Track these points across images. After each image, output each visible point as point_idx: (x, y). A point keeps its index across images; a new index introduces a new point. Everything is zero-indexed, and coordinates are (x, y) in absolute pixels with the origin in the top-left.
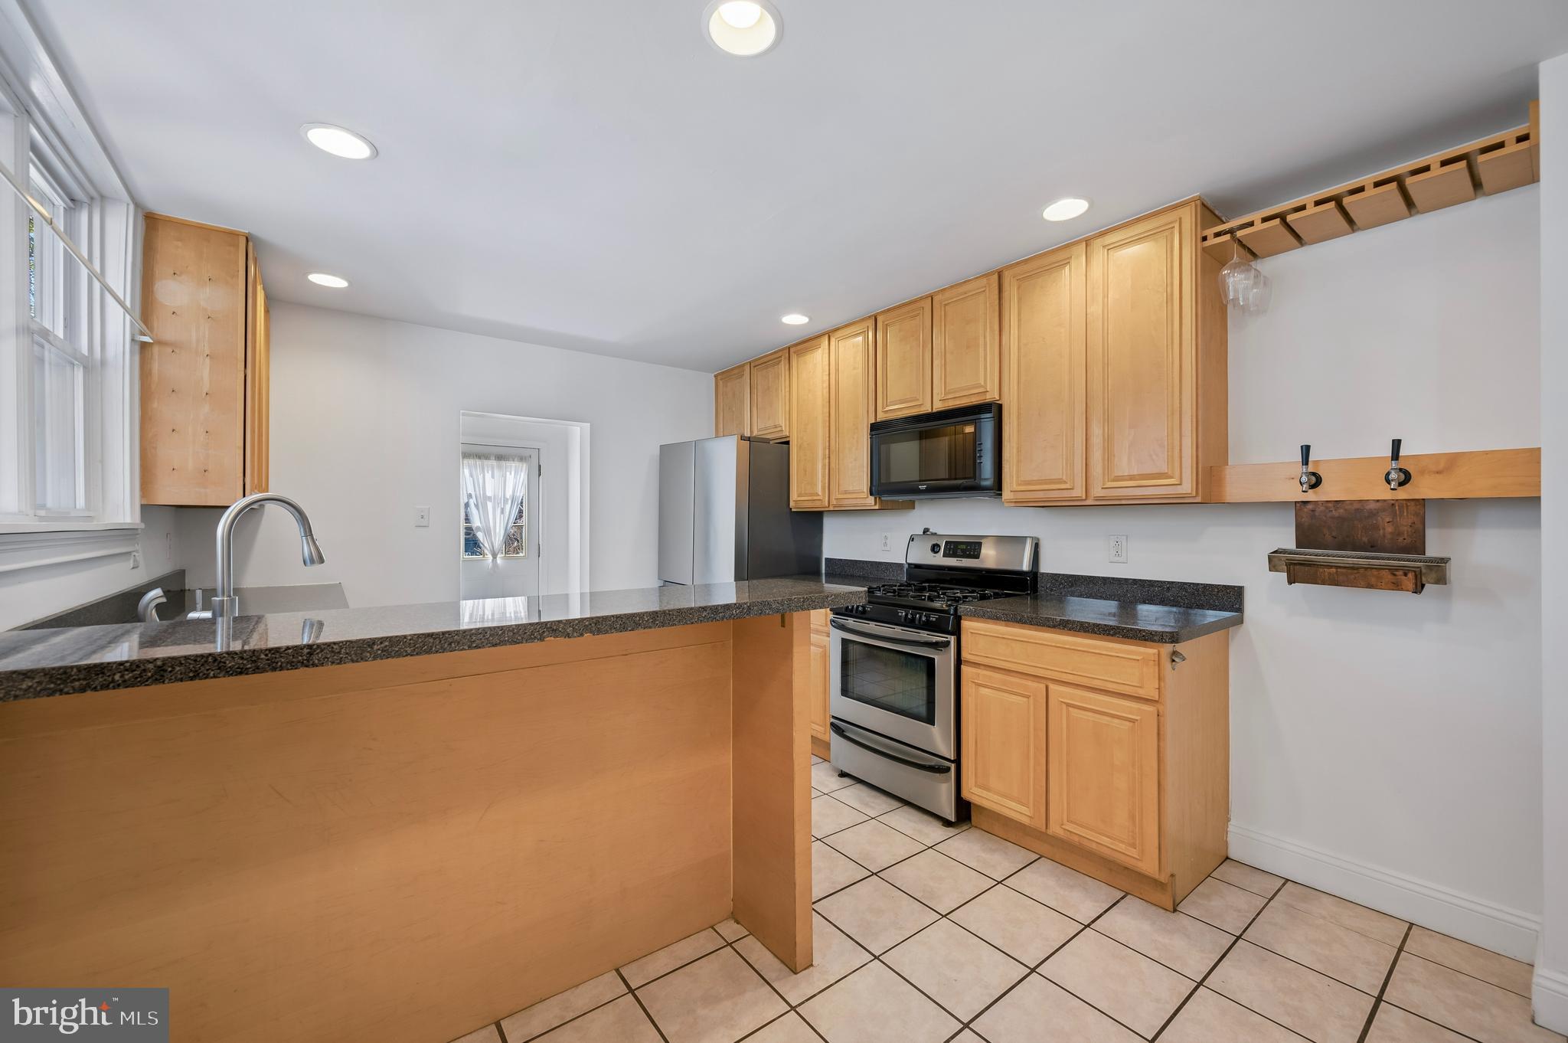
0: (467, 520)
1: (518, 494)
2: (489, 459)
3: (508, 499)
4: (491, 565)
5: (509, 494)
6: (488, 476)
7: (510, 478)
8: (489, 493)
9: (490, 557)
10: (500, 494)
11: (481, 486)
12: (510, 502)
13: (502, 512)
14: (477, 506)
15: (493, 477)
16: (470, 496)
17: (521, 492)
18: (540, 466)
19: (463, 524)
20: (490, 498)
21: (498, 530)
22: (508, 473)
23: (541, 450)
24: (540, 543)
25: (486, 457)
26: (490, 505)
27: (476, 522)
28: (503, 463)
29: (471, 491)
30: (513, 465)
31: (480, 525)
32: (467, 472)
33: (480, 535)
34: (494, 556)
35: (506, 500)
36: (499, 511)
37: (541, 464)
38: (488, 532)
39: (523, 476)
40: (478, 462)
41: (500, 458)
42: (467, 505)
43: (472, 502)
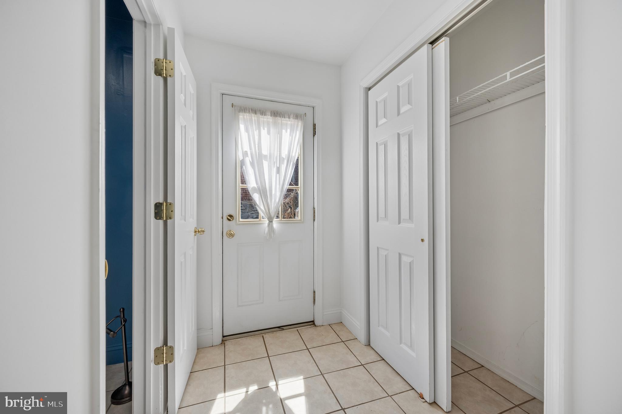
0: (243, 181)
1: (294, 155)
2: (265, 115)
3: (284, 159)
4: (267, 230)
5: (284, 154)
6: (264, 132)
7: (286, 135)
8: (265, 152)
9: (266, 221)
10: (276, 153)
11: (257, 143)
12: (285, 162)
13: (278, 170)
14: (252, 164)
15: (269, 133)
16: (245, 154)
17: (296, 153)
18: (314, 125)
19: (240, 185)
20: (266, 156)
21: (273, 192)
22: (284, 131)
23: (316, 109)
24: (316, 207)
25: (263, 112)
26: (265, 164)
27: (252, 184)
28: (279, 120)
29: (246, 148)
30: (289, 122)
31: (255, 186)
32: (242, 127)
33: (256, 197)
34: (271, 221)
35: (281, 160)
36: (274, 170)
37: (316, 122)
38: (263, 192)
39: (298, 135)
40: (254, 117)
41: (275, 114)
42: (243, 163)
43: (248, 160)
